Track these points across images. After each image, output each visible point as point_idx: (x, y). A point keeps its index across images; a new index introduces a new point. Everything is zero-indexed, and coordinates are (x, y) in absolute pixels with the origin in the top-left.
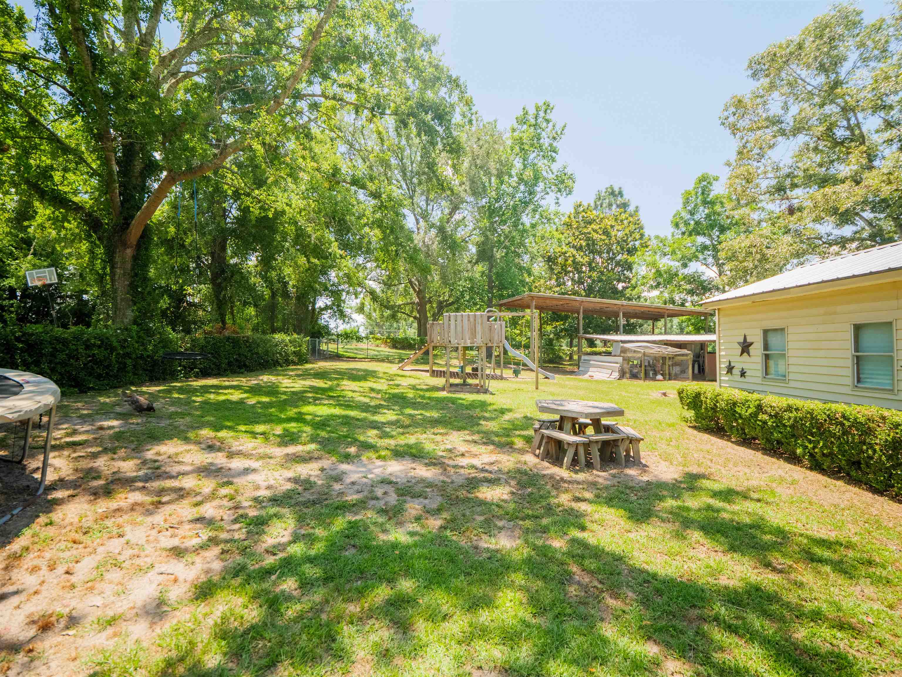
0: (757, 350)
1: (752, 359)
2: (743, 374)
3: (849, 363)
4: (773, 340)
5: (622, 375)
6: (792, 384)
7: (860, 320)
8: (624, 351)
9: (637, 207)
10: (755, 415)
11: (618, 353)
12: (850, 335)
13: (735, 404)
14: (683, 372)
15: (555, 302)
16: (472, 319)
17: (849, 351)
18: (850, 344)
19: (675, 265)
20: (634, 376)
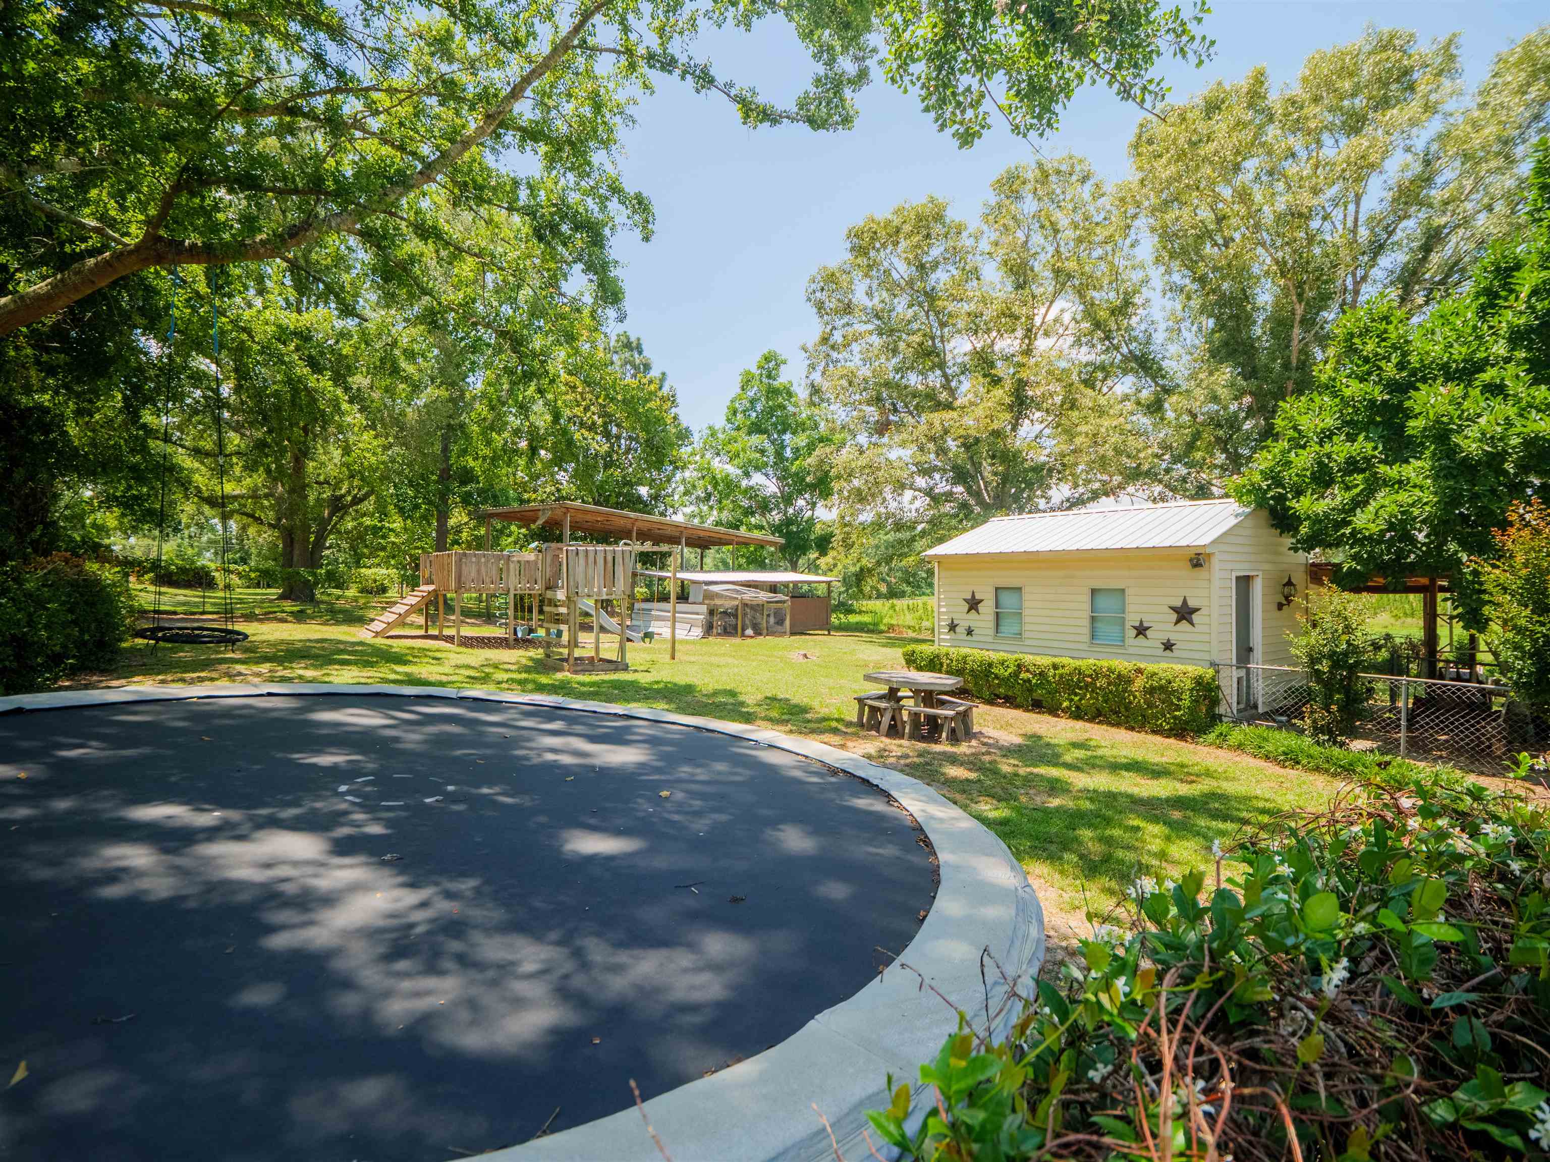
0: (987, 608)
1: (981, 617)
2: (970, 632)
3: (1086, 622)
4: (1008, 600)
5: (709, 629)
6: (1027, 642)
7: (1098, 585)
8: (709, 596)
9: (664, 374)
10: (1016, 674)
11: (701, 599)
12: (1087, 598)
13: (990, 665)
14: (780, 622)
15: (589, 517)
16: (610, 558)
17: (1086, 614)
18: (1087, 606)
19: (732, 470)
20: (729, 631)
